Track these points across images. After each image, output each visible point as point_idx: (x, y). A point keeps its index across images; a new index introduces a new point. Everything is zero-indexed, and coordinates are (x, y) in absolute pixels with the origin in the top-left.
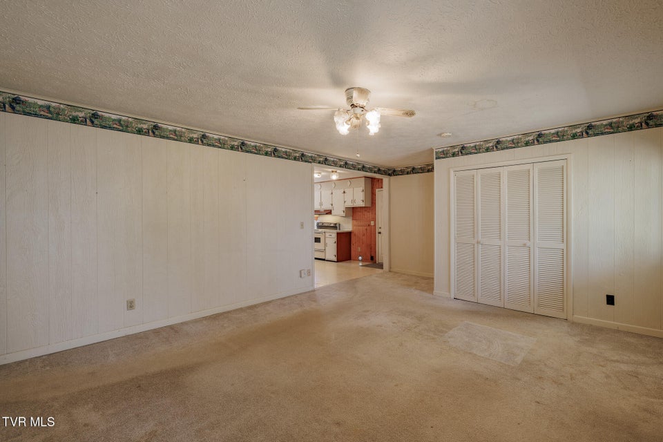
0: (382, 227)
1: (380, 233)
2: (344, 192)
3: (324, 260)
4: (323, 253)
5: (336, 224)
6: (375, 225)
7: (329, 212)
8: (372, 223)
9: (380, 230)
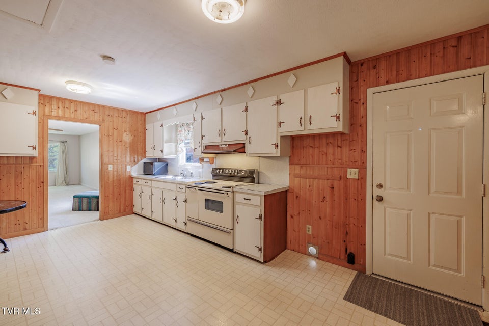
0: (388, 185)
1: (380, 199)
2: (278, 103)
3: (231, 250)
4: (230, 237)
5: (252, 172)
6: (362, 179)
7: (240, 149)
8: (353, 174)
9: (378, 192)
